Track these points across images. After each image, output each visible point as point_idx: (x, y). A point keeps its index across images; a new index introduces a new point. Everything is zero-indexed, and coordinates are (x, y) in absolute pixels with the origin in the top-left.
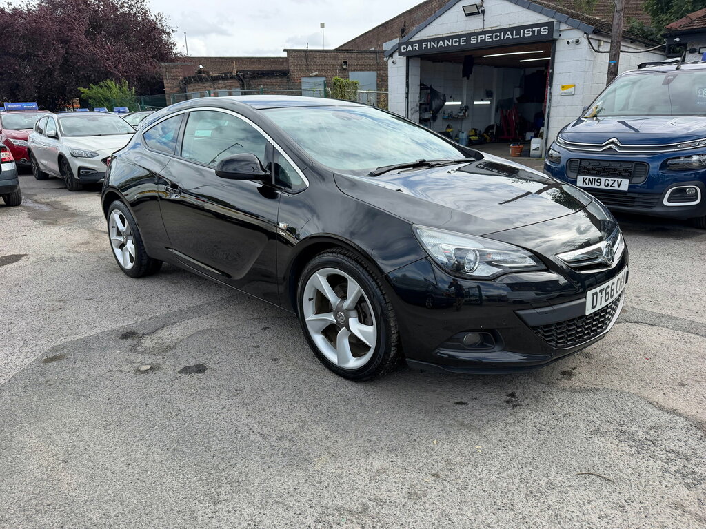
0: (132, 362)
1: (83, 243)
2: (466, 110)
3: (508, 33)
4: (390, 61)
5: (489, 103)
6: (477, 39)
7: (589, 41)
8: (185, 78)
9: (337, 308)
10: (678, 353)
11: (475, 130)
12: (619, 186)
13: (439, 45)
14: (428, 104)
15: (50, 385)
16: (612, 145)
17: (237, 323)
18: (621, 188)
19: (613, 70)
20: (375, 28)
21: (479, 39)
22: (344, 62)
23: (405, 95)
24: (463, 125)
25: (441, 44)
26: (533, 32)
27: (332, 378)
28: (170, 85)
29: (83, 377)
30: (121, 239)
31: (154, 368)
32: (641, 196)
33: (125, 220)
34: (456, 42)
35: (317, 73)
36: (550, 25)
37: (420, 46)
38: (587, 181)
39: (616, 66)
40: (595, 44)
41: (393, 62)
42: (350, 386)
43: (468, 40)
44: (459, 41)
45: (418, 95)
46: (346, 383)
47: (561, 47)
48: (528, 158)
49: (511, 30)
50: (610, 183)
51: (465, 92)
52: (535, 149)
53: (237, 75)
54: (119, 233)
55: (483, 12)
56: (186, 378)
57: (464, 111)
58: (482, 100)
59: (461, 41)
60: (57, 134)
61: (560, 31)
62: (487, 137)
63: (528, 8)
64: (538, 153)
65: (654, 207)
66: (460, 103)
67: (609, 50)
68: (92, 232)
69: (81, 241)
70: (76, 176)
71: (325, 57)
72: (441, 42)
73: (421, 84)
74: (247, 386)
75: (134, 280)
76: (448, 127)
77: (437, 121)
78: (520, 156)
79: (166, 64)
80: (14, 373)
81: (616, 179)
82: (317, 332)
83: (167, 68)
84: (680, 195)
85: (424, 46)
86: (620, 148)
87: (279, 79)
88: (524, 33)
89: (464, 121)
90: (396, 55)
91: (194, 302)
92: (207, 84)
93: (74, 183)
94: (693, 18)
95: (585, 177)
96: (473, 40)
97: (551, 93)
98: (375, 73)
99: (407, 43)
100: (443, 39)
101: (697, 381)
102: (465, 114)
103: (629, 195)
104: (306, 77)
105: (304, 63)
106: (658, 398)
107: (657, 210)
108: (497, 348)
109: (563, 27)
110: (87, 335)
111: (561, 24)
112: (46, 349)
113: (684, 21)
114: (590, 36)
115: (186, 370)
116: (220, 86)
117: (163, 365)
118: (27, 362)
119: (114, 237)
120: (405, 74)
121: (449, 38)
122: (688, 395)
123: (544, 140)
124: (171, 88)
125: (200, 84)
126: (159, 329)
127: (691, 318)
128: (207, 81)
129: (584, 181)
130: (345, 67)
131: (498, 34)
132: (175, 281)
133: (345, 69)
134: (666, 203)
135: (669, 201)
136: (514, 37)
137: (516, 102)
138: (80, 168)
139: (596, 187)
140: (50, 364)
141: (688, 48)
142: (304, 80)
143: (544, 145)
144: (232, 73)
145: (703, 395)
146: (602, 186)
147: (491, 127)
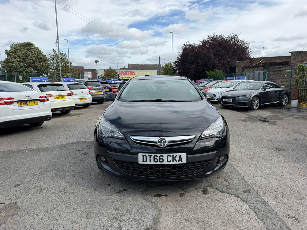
8: (243, 67)
53: (263, 65)
87: (283, 66)
105: (300, 57)
115: (84, 153)
124: (238, 71)
125: (249, 69)
140: (72, 144)
144: (260, 64)
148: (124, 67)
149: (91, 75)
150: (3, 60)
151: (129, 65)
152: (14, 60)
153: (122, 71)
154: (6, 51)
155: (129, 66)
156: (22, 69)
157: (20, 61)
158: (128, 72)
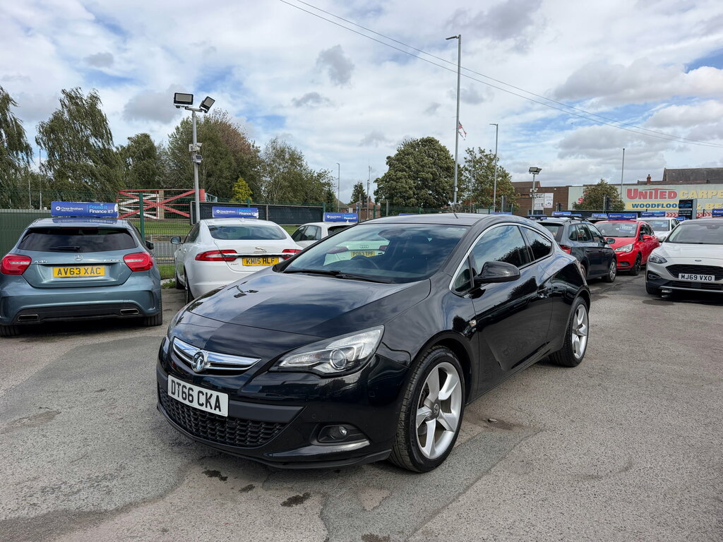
138: (649, 272)
148: (649, 178)
149: (552, 202)
150: (381, 176)
151: (667, 173)
152: (400, 174)
153: (636, 190)
154: (388, 158)
155: (665, 175)
156: (411, 192)
157: (410, 177)
158: (656, 190)
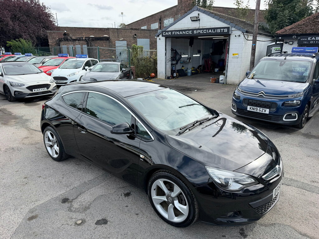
0: (72, 218)
1: (25, 138)
2: (190, 59)
3: (210, 30)
4: (158, 38)
5: (199, 55)
6: (197, 32)
7: (244, 36)
8: (59, 39)
9: (168, 195)
10: (301, 201)
11: (193, 67)
12: (265, 112)
13: (180, 33)
14: (174, 57)
15: (36, 235)
16: (262, 94)
17: (114, 191)
18: (266, 113)
19: (254, 48)
20: (147, 17)
21: (198, 32)
22: (135, 34)
23: (165, 54)
24: (189, 66)
25: (181, 33)
26: (221, 30)
27: (165, 225)
28: (51, 41)
29: (51, 229)
30: (51, 143)
31: (83, 222)
32: (274, 116)
33: (54, 136)
34: (187, 32)
35: (123, 39)
36: (228, 28)
37: (172, 33)
38: (252, 108)
39: (255, 46)
40: (246, 37)
41: (159, 39)
42: (174, 229)
43: (193, 32)
44: (189, 32)
45: (170, 54)
46: (172, 228)
47: (232, 37)
48: (218, 84)
49: (211, 29)
50: (262, 110)
51: (189, 51)
52: (221, 80)
53: (85, 39)
54: (49, 140)
55: (199, 20)
56: (99, 227)
57: (189, 59)
58: (197, 54)
59: (190, 32)
60: (2, 74)
61: (232, 31)
62: (199, 70)
63: (219, 20)
64: (222, 82)
65: (279, 121)
66: (187, 56)
67: (252, 39)
68: (28, 130)
69: (24, 137)
70: (13, 95)
71: (126, 32)
72: (181, 32)
73: (172, 49)
74: (129, 232)
75: (58, 162)
76: (183, 67)
77: (178, 64)
78: (215, 82)
79: (50, 31)
80: (15, 228)
81: (264, 109)
82: (157, 204)
83: (50, 33)
84: (289, 116)
85: (173, 33)
86: (265, 95)
87: (105, 41)
88: (217, 31)
89: (189, 64)
90: (161, 36)
91: (90, 177)
92: (70, 42)
93: (12, 98)
94: (286, 29)
95: (251, 107)
96: (195, 32)
97: (228, 57)
98: (149, 40)
99: (166, 32)
100: (182, 31)
101: (311, 217)
102: (189, 61)
103: (269, 115)
104: (118, 40)
105: (116, 34)
106: (298, 227)
107: (280, 122)
108: (240, 217)
109: (233, 29)
110: (45, 201)
111: (232, 28)
112: (27, 211)
113: (282, 30)
114: (244, 34)
115: (98, 223)
116: (77, 43)
117: (87, 220)
118: (21, 220)
119: (47, 142)
120: (165, 45)
121: (184, 30)
122: (309, 225)
123: (225, 76)
124: (52, 43)
126: (78, 196)
127: (302, 181)
128: (70, 41)
129: (250, 108)
130: (135, 36)
131: (206, 30)
132: (78, 163)
133: (135, 37)
134: (284, 119)
135: (285, 119)
136: (213, 32)
137: (210, 54)
138: (15, 92)
139: (255, 111)
140: (32, 221)
141: (284, 41)
142: (116, 42)
143: (225, 78)
144: (83, 38)
145: (315, 225)
146: (258, 111)
147: (200, 66)
